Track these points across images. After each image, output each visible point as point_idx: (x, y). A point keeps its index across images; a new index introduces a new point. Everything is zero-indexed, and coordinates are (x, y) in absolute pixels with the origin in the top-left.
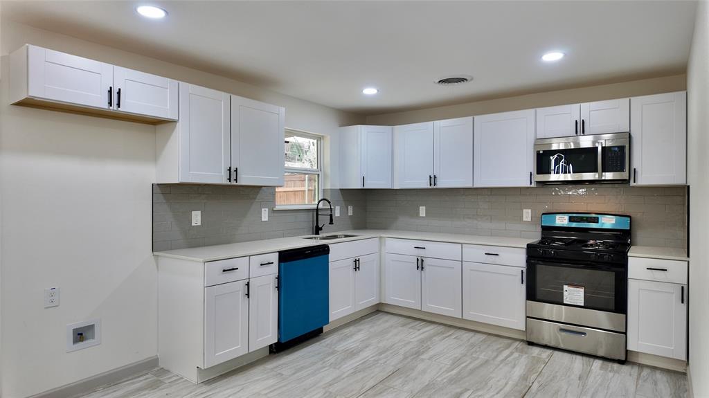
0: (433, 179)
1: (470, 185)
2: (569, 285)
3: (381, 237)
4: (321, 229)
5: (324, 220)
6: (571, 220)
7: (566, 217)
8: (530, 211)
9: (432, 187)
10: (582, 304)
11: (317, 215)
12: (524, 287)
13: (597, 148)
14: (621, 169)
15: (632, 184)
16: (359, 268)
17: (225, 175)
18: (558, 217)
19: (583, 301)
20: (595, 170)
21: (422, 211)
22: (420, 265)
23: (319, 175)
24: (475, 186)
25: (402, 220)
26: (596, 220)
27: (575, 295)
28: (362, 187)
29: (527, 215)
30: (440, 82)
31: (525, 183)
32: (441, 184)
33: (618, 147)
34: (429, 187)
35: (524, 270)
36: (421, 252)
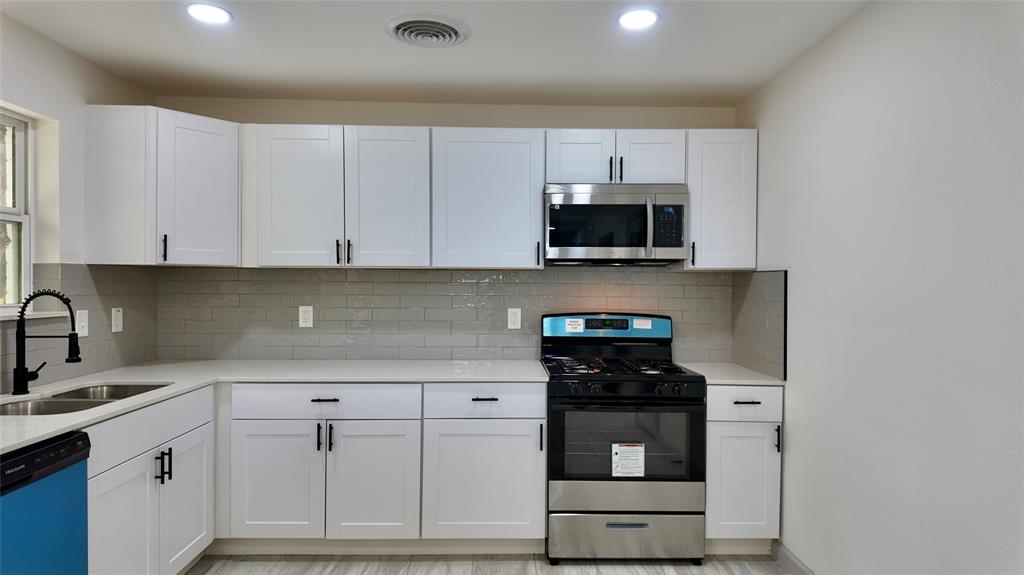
0: (344, 249)
1: (425, 263)
2: (620, 442)
3: (217, 384)
4: (34, 376)
5: (43, 353)
6: (589, 325)
7: (581, 321)
8: (519, 311)
9: (344, 264)
10: (642, 475)
11: (21, 338)
12: (543, 455)
13: (645, 206)
14: (679, 244)
15: (689, 266)
16: (170, 473)
18: (568, 320)
19: (643, 469)
20: (640, 242)
21: (306, 316)
22: (325, 438)
23: (19, 225)
25: (256, 336)
26: (624, 325)
27: (629, 459)
28: (160, 261)
29: (514, 318)
30: (398, 28)
31: (527, 260)
32: (362, 259)
33: (673, 206)
34: (334, 264)
35: (544, 422)
36: (328, 410)
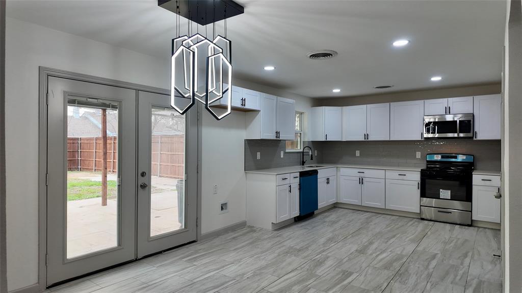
0: (367, 136)
1: (388, 139)
2: (443, 189)
3: (337, 167)
5: (307, 158)
6: (442, 157)
7: (440, 156)
8: (420, 153)
9: (366, 140)
10: (450, 198)
11: (303, 155)
12: (419, 190)
13: (456, 121)
14: (469, 132)
15: (474, 139)
16: (329, 183)
17: (274, 135)
18: (435, 156)
20: (455, 132)
21: (358, 153)
22: (361, 181)
23: (301, 134)
24: (391, 140)
25: (347, 158)
26: (456, 157)
27: (445, 194)
28: (326, 140)
29: (418, 155)
31: (418, 138)
32: (371, 139)
33: (467, 121)
34: (364, 140)
35: (419, 182)
36: (362, 175)
